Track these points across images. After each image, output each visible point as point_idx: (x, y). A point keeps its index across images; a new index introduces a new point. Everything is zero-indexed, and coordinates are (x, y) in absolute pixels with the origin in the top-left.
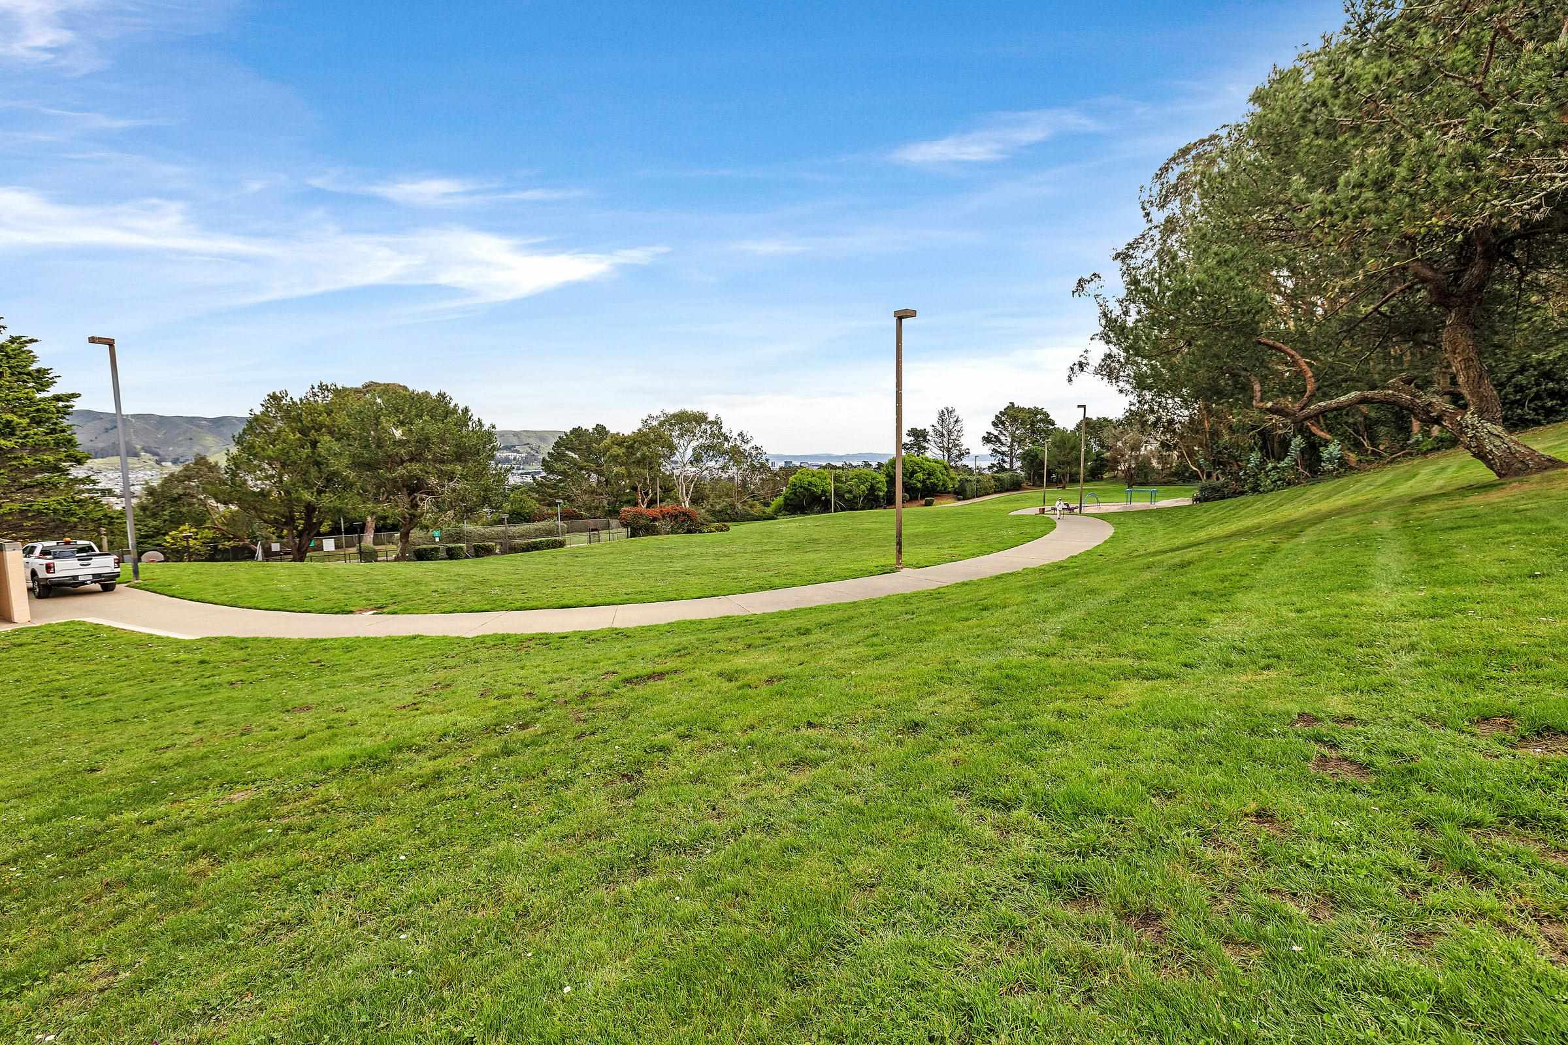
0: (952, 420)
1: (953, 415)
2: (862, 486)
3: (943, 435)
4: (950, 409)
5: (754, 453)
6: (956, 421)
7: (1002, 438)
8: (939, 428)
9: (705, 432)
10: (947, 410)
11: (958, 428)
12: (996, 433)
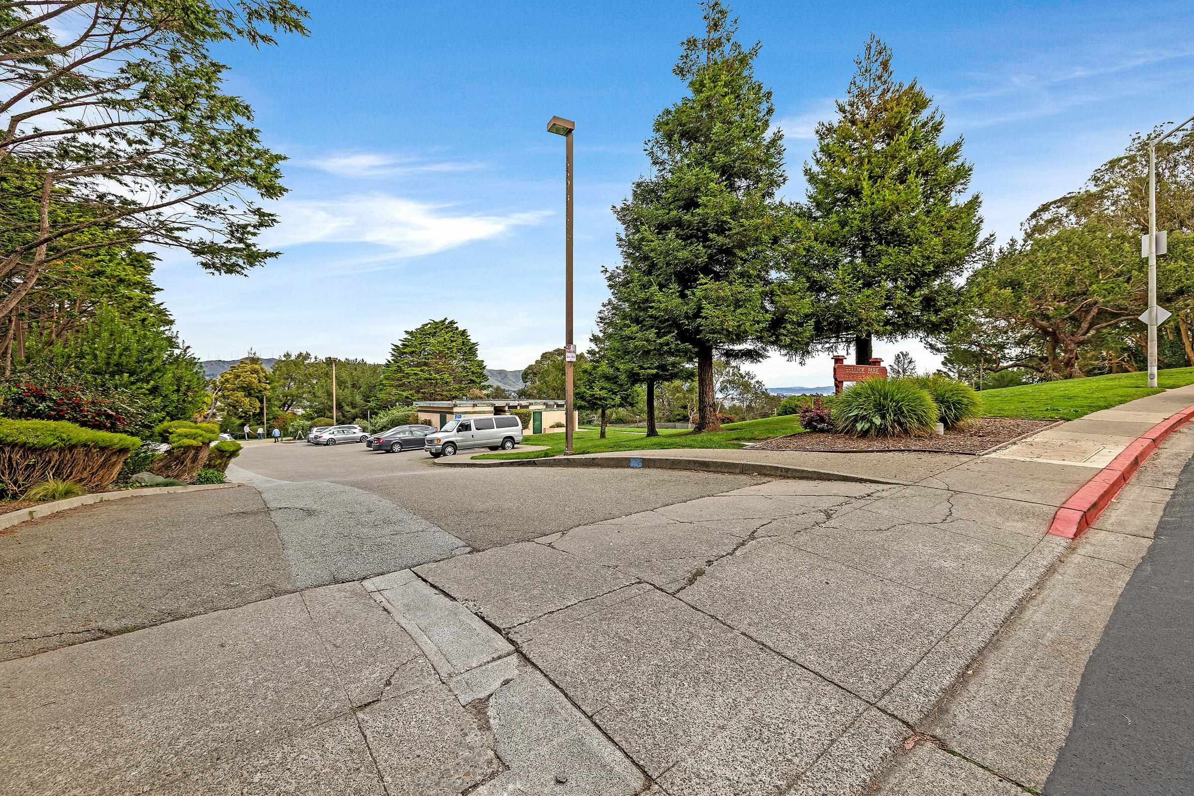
0: (906, 361)
1: (907, 357)
3: (899, 372)
4: (905, 353)
5: (757, 386)
6: (910, 362)
7: (951, 374)
8: (895, 367)
9: (728, 372)
10: (902, 353)
11: (911, 367)
12: (946, 370)
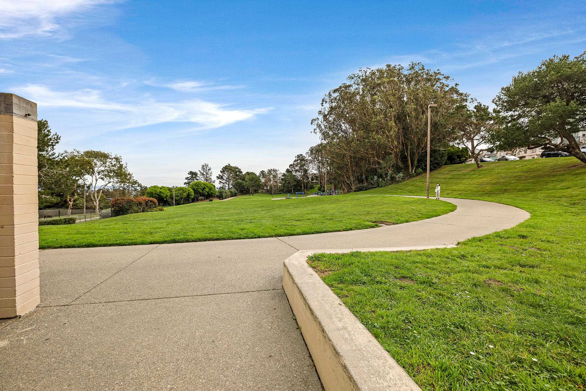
0: (207, 169)
2: (184, 194)
3: (204, 175)
7: (224, 177)
10: (205, 165)
11: (210, 171)
12: (222, 175)
